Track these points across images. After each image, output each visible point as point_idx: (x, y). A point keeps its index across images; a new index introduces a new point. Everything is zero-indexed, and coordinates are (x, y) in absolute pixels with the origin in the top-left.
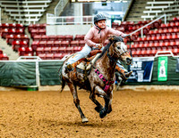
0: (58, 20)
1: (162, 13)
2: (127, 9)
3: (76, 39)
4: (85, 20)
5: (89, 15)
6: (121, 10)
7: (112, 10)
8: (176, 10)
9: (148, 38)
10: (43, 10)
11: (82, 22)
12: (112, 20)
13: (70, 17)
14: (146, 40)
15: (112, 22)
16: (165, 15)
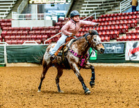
0: (20, 17)
1: (93, 12)
2: (69, 9)
3: (32, 30)
4: (39, 16)
5: (42, 13)
6: (64, 10)
7: (58, 9)
8: (103, 10)
9: (83, 30)
10: (9, 9)
11: (37, 18)
12: (58, 16)
13: (28, 14)
14: (82, 31)
15: (58, 18)
16: (95, 13)
